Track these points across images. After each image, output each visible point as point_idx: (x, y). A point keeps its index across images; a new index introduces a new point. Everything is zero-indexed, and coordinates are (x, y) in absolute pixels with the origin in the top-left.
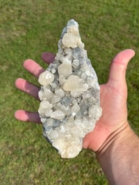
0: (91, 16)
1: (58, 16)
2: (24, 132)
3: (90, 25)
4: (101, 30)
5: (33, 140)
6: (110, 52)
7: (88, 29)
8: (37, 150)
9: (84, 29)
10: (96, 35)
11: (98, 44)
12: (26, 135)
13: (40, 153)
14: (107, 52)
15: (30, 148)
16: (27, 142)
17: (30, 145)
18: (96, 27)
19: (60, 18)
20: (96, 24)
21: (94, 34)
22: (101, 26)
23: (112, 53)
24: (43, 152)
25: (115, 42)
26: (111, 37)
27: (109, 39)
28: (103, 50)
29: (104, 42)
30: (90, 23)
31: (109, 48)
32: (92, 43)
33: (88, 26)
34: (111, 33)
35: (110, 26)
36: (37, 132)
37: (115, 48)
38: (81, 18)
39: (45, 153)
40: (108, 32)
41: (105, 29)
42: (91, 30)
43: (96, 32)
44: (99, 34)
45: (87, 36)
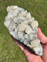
0: (35, 4)
1: (21, 2)
2: (2, 50)
3: (35, 7)
4: (39, 10)
5: (6, 55)
6: (43, 19)
7: (34, 9)
8: (7, 59)
9: (32, 9)
10: (37, 12)
11: (38, 16)
12: (3, 52)
13: (9, 60)
14: (42, 19)
15: (4, 58)
16: (3, 55)
17: (4, 57)
18: (37, 8)
19: (22, 3)
20: (37, 7)
21: (36, 11)
22: (39, 8)
23: (44, 20)
24: (10, 60)
25: (45, 16)
26: (44, 13)
27: (43, 14)
28: (40, 19)
29: (40, 15)
30: (35, 6)
31: (42, 18)
32: (35, 15)
33: (34, 8)
34: (44, 11)
35: (43, 9)
36: (8, 51)
37: (45, 18)
38: (31, 4)
39: (11, 61)
40: (42, 11)
41: (41, 10)
42: (35, 10)
43: (37, 11)
44: (39, 11)
45: (33, 12)
